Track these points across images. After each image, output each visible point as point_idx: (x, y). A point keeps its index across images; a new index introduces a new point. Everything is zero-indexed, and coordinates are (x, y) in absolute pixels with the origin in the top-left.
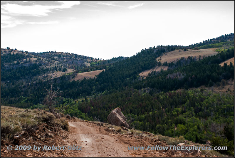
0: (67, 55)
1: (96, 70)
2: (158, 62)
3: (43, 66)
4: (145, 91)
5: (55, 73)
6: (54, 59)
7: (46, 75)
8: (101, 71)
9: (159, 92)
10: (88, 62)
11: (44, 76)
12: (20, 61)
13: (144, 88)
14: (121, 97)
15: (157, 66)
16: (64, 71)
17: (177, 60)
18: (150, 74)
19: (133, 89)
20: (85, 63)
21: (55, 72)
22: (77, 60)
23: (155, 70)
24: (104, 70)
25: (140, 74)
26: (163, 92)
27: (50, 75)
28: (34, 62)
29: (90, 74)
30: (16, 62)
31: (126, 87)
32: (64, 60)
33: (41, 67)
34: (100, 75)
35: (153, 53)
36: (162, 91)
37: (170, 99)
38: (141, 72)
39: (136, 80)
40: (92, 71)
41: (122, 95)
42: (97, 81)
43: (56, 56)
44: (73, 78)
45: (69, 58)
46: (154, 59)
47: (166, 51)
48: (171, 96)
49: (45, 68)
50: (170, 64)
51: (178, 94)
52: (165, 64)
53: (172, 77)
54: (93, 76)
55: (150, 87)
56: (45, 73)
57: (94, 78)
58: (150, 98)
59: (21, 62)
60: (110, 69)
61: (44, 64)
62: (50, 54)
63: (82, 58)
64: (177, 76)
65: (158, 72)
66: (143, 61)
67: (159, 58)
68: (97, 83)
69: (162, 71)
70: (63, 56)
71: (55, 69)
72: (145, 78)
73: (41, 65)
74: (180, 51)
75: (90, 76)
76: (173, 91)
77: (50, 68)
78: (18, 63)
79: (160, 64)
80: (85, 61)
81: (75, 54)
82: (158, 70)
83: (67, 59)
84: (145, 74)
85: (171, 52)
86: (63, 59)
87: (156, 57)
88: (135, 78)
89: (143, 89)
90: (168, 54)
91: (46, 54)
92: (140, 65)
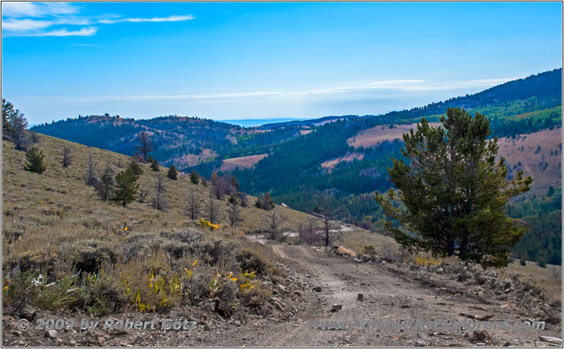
0: (196, 121)
1: (253, 155)
2: (350, 145)
3: (164, 145)
4: (330, 193)
5: (183, 158)
6: (177, 131)
7: (170, 161)
8: (262, 156)
9: (348, 195)
10: (232, 135)
11: (167, 162)
12: (129, 137)
13: (329, 188)
14: (298, 201)
15: (348, 152)
16: (198, 154)
17: (378, 143)
18: (337, 166)
19: (313, 188)
20: (228, 137)
21: (184, 156)
22: (214, 132)
23: (344, 159)
24: (267, 155)
25: (322, 165)
26: (353, 195)
27: (176, 160)
28: (150, 139)
29: (245, 161)
30: (122, 139)
31: (304, 186)
32: (193, 133)
33: (161, 147)
34: (261, 164)
35: (343, 131)
36: (352, 193)
37: (360, 204)
38: (323, 161)
39: (317, 173)
40: (245, 156)
41: (298, 197)
42: (256, 173)
43: (180, 124)
44: (217, 167)
45: (200, 127)
46: (345, 141)
47: (362, 127)
48: (362, 201)
49: (167, 149)
50: (367, 149)
51: (370, 199)
52: (361, 150)
53: (366, 174)
54: (250, 165)
55: (337, 188)
56: (168, 158)
57: (252, 168)
58: (337, 204)
59: (131, 139)
60: (275, 155)
61: (166, 142)
62: (169, 121)
63: (221, 127)
64: (372, 173)
65: (350, 163)
66: (327, 145)
67: (351, 139)
68: (257, 176)
69: (355, 161)
70: (191, 125)
71: (183, 150)
72: (330, 172)
73: (161, 144)
74: (383, 128)
75: (244, 165)
76: (365, 194)
77: (176, 149)
78: (127, 141)
79: (352, 150)
80: (228, 133)
81: (209, 121)
82: (349, 158)
83: (197, 130)
84: (330, 164)
85: (370, 129)
86: (191, 130)
87: (348, 137)
88: (315, 170)
89: (327, 190)
90: (365, 132)
91: (161, 121)
92: (323, 150)
